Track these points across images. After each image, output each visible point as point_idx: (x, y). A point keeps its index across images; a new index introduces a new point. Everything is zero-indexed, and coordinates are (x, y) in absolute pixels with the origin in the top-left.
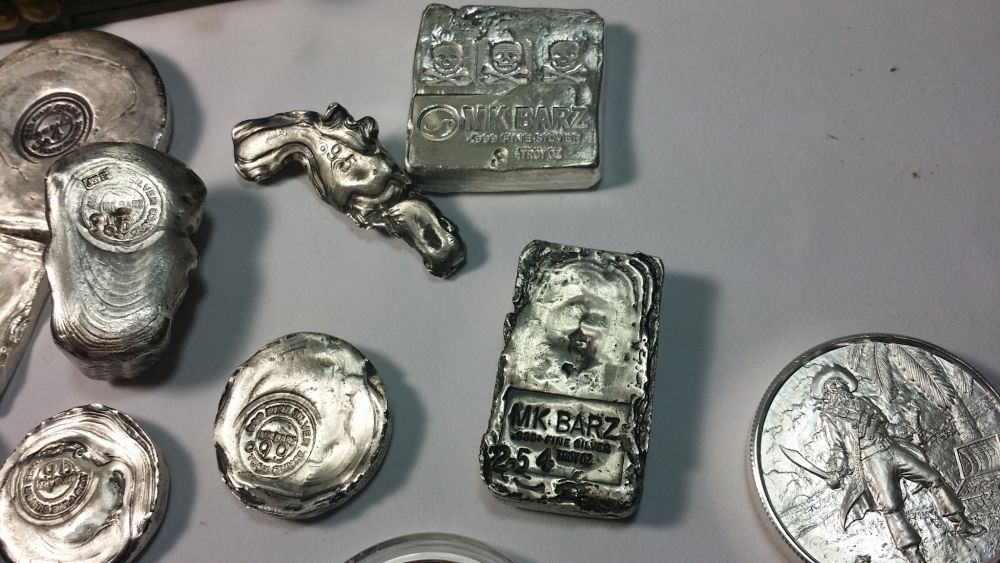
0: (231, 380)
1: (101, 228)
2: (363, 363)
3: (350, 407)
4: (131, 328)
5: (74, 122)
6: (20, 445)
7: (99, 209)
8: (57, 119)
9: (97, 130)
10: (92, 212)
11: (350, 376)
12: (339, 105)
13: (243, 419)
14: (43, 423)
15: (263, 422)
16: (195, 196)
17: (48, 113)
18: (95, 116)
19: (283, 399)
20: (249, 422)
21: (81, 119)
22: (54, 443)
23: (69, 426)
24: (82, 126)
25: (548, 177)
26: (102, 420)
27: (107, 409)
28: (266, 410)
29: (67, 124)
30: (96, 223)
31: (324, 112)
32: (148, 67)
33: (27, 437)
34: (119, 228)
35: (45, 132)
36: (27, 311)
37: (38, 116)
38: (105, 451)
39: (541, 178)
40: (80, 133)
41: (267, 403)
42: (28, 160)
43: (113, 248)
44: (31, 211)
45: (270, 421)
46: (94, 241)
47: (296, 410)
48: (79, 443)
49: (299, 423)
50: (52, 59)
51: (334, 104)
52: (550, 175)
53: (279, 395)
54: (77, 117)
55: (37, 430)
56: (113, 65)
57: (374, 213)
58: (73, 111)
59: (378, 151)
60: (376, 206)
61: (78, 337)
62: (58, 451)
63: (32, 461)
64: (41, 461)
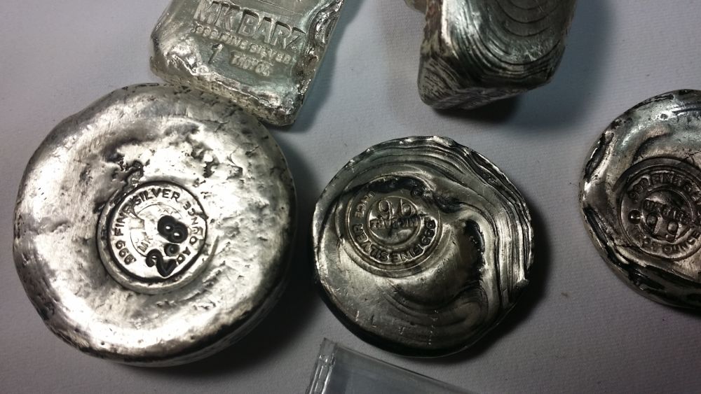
13: (624, 183)
15: (648, 190)
20: (631, 187)
27: (456, 145)
28: (651, 176)
36: (338, 5)
38: (454, 195)
41: (652, 168)
45: (657, 191)
49: (691, 198)
61: (476, 55)
62: (392, 186)
63: (359, 195)
64: (370, 195)
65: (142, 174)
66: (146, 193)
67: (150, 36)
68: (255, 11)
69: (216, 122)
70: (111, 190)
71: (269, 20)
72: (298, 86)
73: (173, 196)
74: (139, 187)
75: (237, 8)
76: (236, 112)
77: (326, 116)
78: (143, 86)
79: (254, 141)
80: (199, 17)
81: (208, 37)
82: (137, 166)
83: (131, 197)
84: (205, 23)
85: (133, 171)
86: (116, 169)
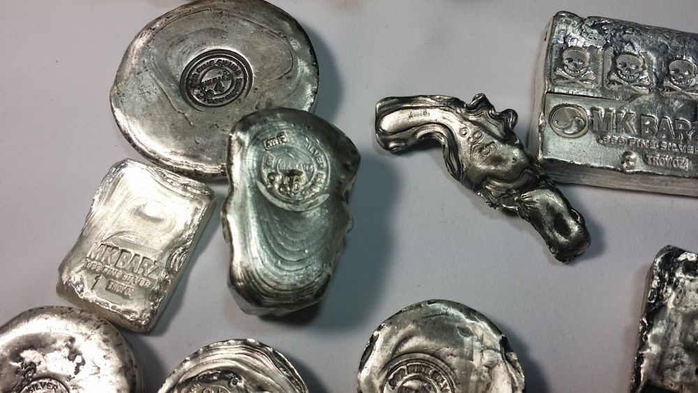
0: (376, 333)
1: (276, 186)
2: (500, 337)
3: (489, 378)
4: (302, 282)
5: (235, 78)
6: (178, 368)
7: (275, 168)
8: (219, 73)
9: (256, 89)
10: (269, 171)
11: (488, 348)
12: (484, 95)
13: (386, 372)
14: (201, 350)
15: (405, 378)
16: (353, 165)
17: (211, 66)
18: (254, 75)
19: (424, 360)
20: (391, 377)
21: (241, 77)
22: (211, 370)
23: (227, 356)
24: (242, 83)
25: (669, 183)
26: (256, 355)
27: (262, 345)
28: (407, 367)
29: (228, 79)
30: (272, 182)
31: (468, 100)
32: (303, 39)
33: (185, 361)
34: (291, 187)
35: (208, 83)
36: (189, 243)
37: (202, 68)
38: (259, 384)
39: (663, 183)
40: (241, 89)
41: (408, 361)
42: (193, 107)
43: (285, 206)
44: (196, 154)
45: (411, 379)
46: (269, 197)
47: (435, 372)
48: (234, 373)
49: (438, 384)
50: (217, 19)
51: (480, 95)
52: (673, 182)
53: (421, 355)
54: (237, 73)
55: (195, 356)
56: (272, 32)
57: (507, 195)
58: (234, 68)
59: (518, 142)
60: (509, 190)
61: (255, 286)
62: (215, 378)
63: (190, 385)
64: (198, 385)
65: (35, 372)
66: (36, 385)
67: (57, 268)
68: (129, 250)
69: (86, 334)
70: (14, 383)
71: (139, 255)
72: (152, 303)
73: (53, 388)
74: (33, 381)
75: (117, 248)
76: (102, 326)
77: (178, 323)
78: (42, 308)
79: (111, 348)
80: (90, 256)
81: (95, 270)
82: (32, 366)
83: (27, 388)
84: (94, 259)
85: (29, 370)
86: (18, 368)
